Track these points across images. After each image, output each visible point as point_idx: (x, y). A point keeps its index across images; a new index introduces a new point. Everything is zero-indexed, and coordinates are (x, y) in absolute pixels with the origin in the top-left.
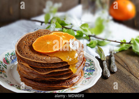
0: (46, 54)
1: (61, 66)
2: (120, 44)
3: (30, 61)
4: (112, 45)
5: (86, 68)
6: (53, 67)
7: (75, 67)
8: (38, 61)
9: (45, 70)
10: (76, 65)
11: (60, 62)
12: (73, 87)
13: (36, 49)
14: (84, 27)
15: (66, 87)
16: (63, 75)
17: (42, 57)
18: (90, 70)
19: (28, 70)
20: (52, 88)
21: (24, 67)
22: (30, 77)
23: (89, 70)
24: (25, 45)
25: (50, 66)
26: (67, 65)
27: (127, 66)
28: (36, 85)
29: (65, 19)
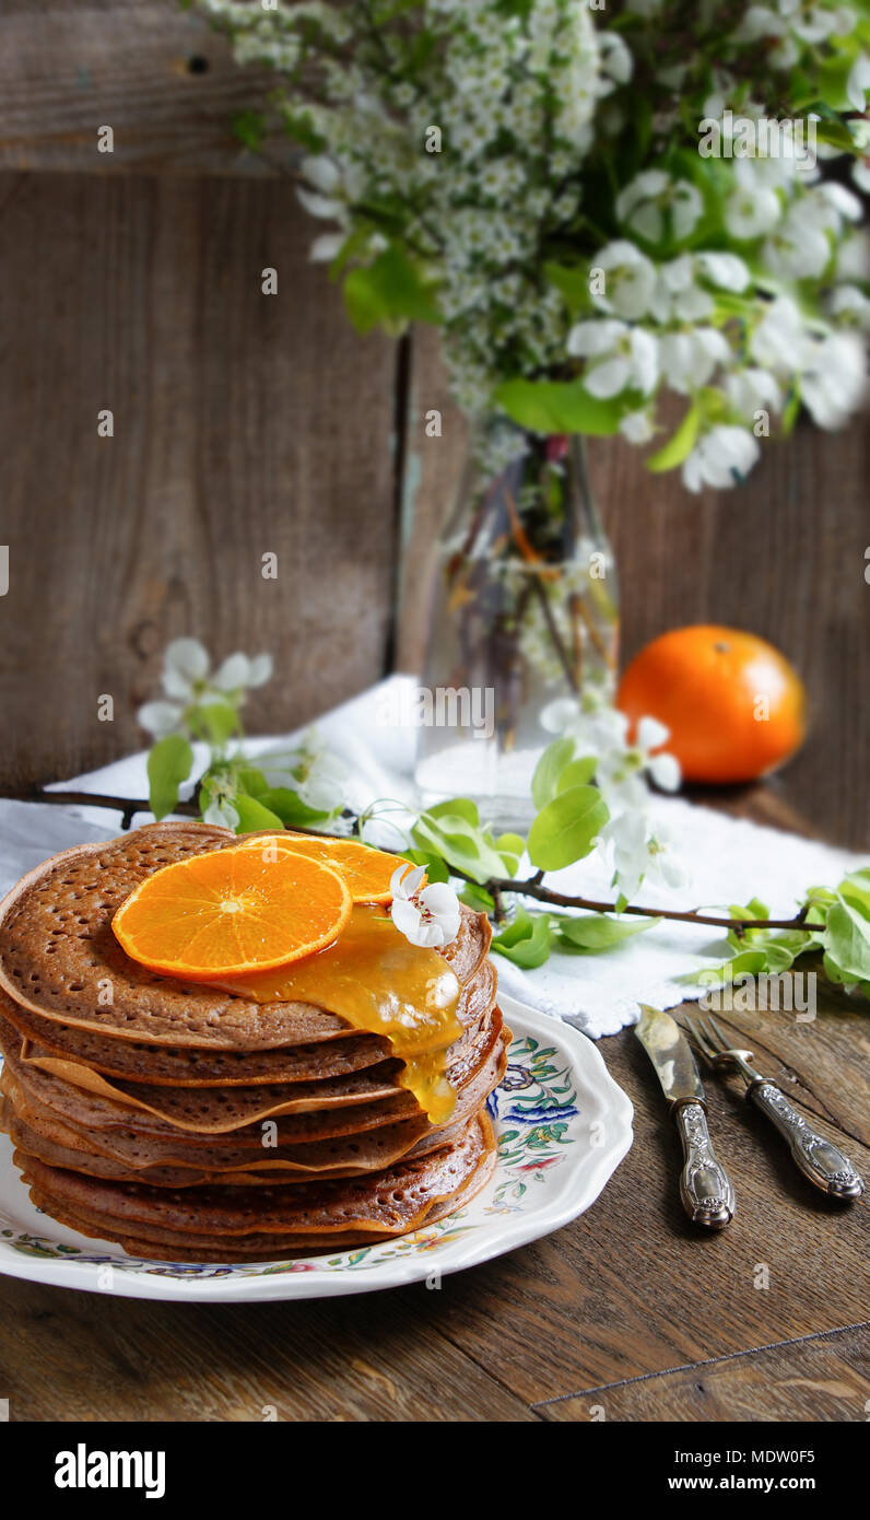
0: (226, 986)
1: (338, 1066)
2: (722, 933)
3: (106, 1037)
4: (666, 944)
5: (506, 1101)
6: (282, 1078)
7: (443, 1074)
8: (167, 1038)
9: (222, 1100)
10: (449, 1061)
11: (331, 1034)
12: (430, 1231)
13: (141, 951)
14: (454, 821)
15: (384, 1227)
16: (357, 1136)
17: (194, 1004)
18: (540, 1110)
19: (93, 1109)
20: (276, 1239)
21: (60, 1092)
22: (103, 1169)
23: (533, 1111)
24: (57, 933)
25: (261, 1070)
26: (382, 1057)
27: (802, 1083)
28: (156, 1227)
29: (299, 774)
